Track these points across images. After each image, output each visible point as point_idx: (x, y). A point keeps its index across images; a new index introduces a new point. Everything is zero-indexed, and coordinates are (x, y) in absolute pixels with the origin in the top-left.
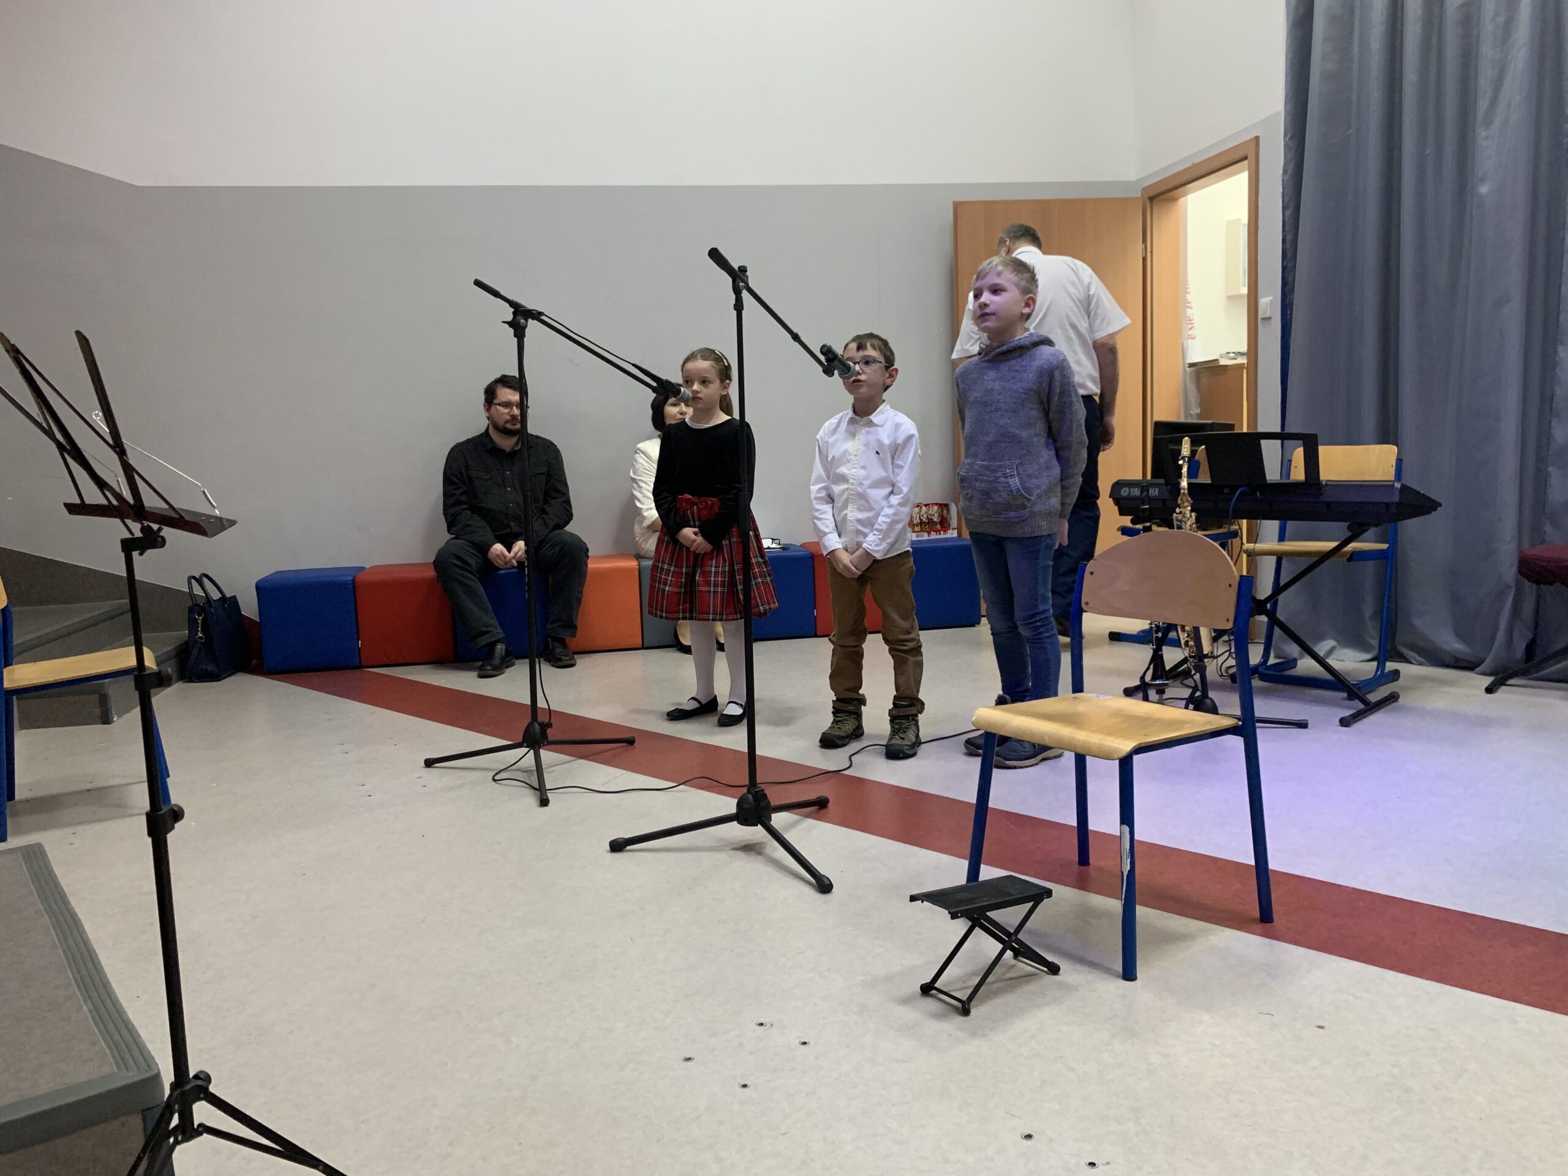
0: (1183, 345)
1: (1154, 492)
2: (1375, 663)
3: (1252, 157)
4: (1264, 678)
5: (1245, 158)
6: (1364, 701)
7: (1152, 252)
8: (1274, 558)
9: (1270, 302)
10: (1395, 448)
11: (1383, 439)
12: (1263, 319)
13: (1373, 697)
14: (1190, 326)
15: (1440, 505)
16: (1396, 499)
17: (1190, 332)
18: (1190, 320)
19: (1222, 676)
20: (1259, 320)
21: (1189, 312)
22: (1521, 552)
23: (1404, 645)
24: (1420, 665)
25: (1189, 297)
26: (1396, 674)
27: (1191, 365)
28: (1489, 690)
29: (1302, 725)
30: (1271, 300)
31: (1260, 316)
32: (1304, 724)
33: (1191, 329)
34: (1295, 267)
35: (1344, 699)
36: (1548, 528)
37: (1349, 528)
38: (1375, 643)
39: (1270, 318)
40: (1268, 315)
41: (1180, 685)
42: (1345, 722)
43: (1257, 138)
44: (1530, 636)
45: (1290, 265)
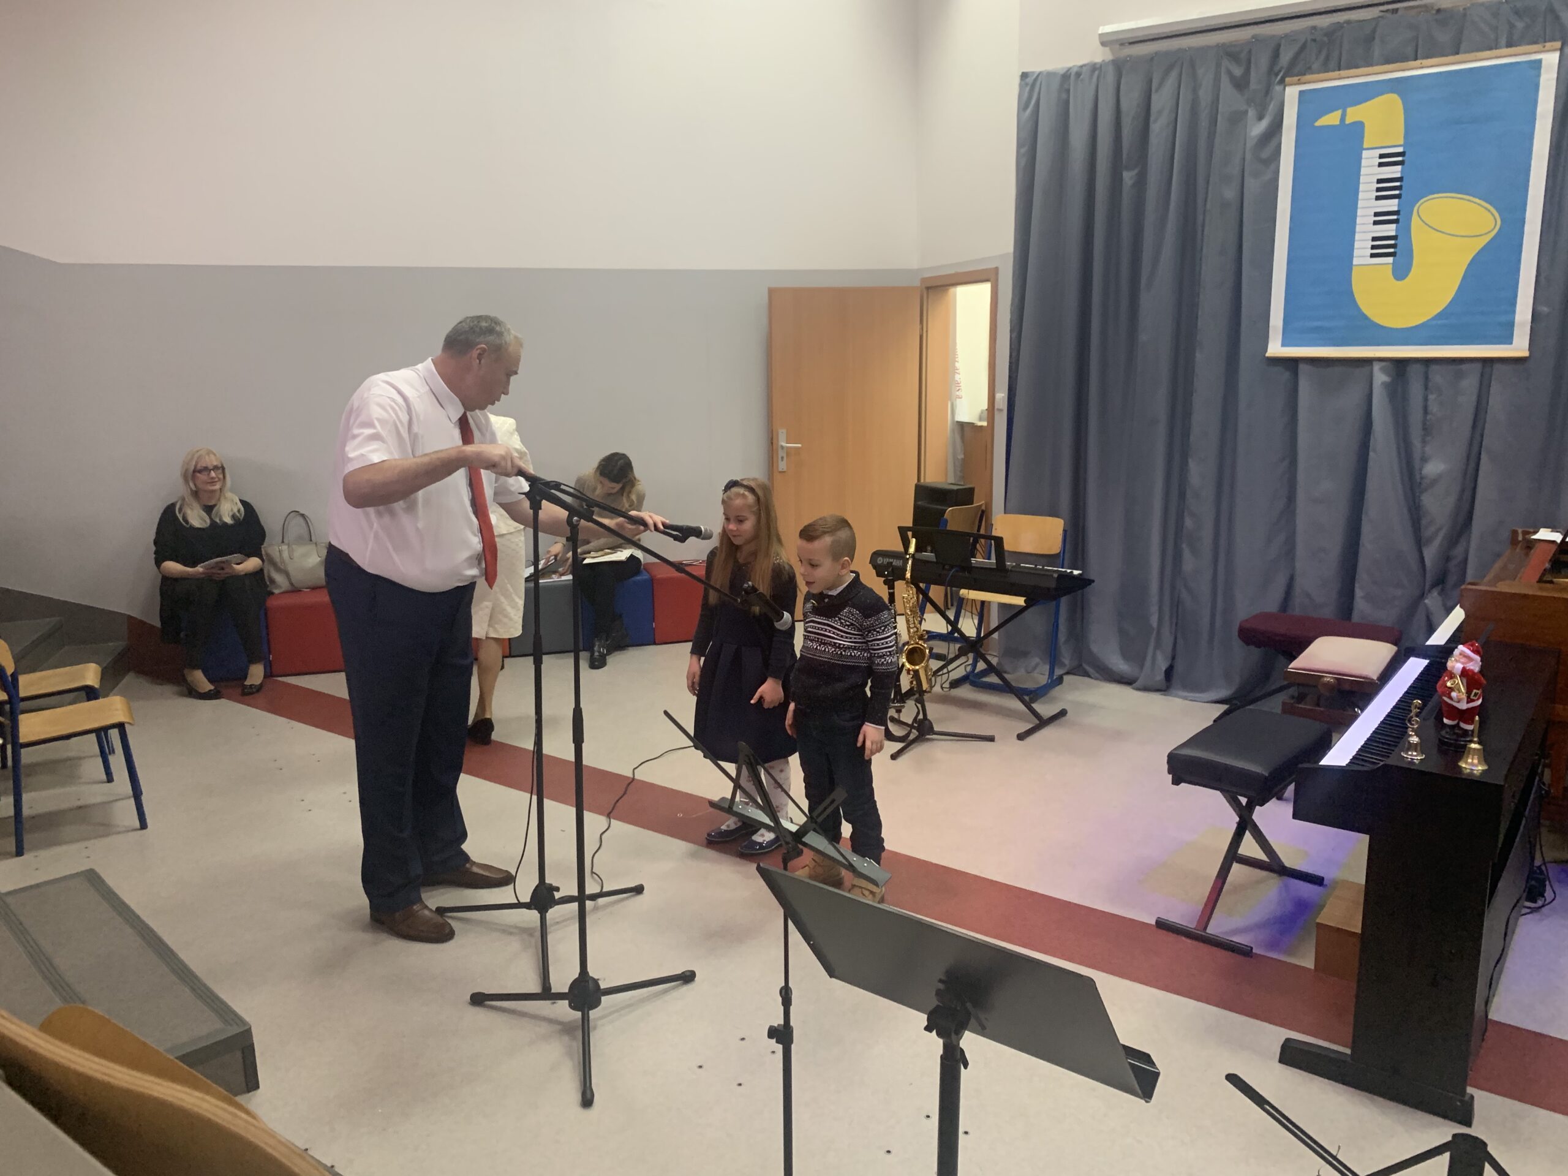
0: (952, 403)
1: (898, 563)
3: (993, 280)
5: (987, 280)
6: (1039, 719)
7: (927, 331)
9: (1002, 396)
12: (998, 410)
14: (958, 388)
15: (1093, 581)
17: (957, 393)
18: (958, 384)
20: (996, 412)
21: (957, 377)
23: (1088, 664)
24: (1093, 679)
25: (957, 365)
27: (957, 422)
31: (996, 407)
32: (992, 739)
33: (959, 390)
34: (1017, 376)
39: (1002, 410)
40: (1000, 407)
42: (1021, 737)
43: (997, 269)
45: (1014, 375)
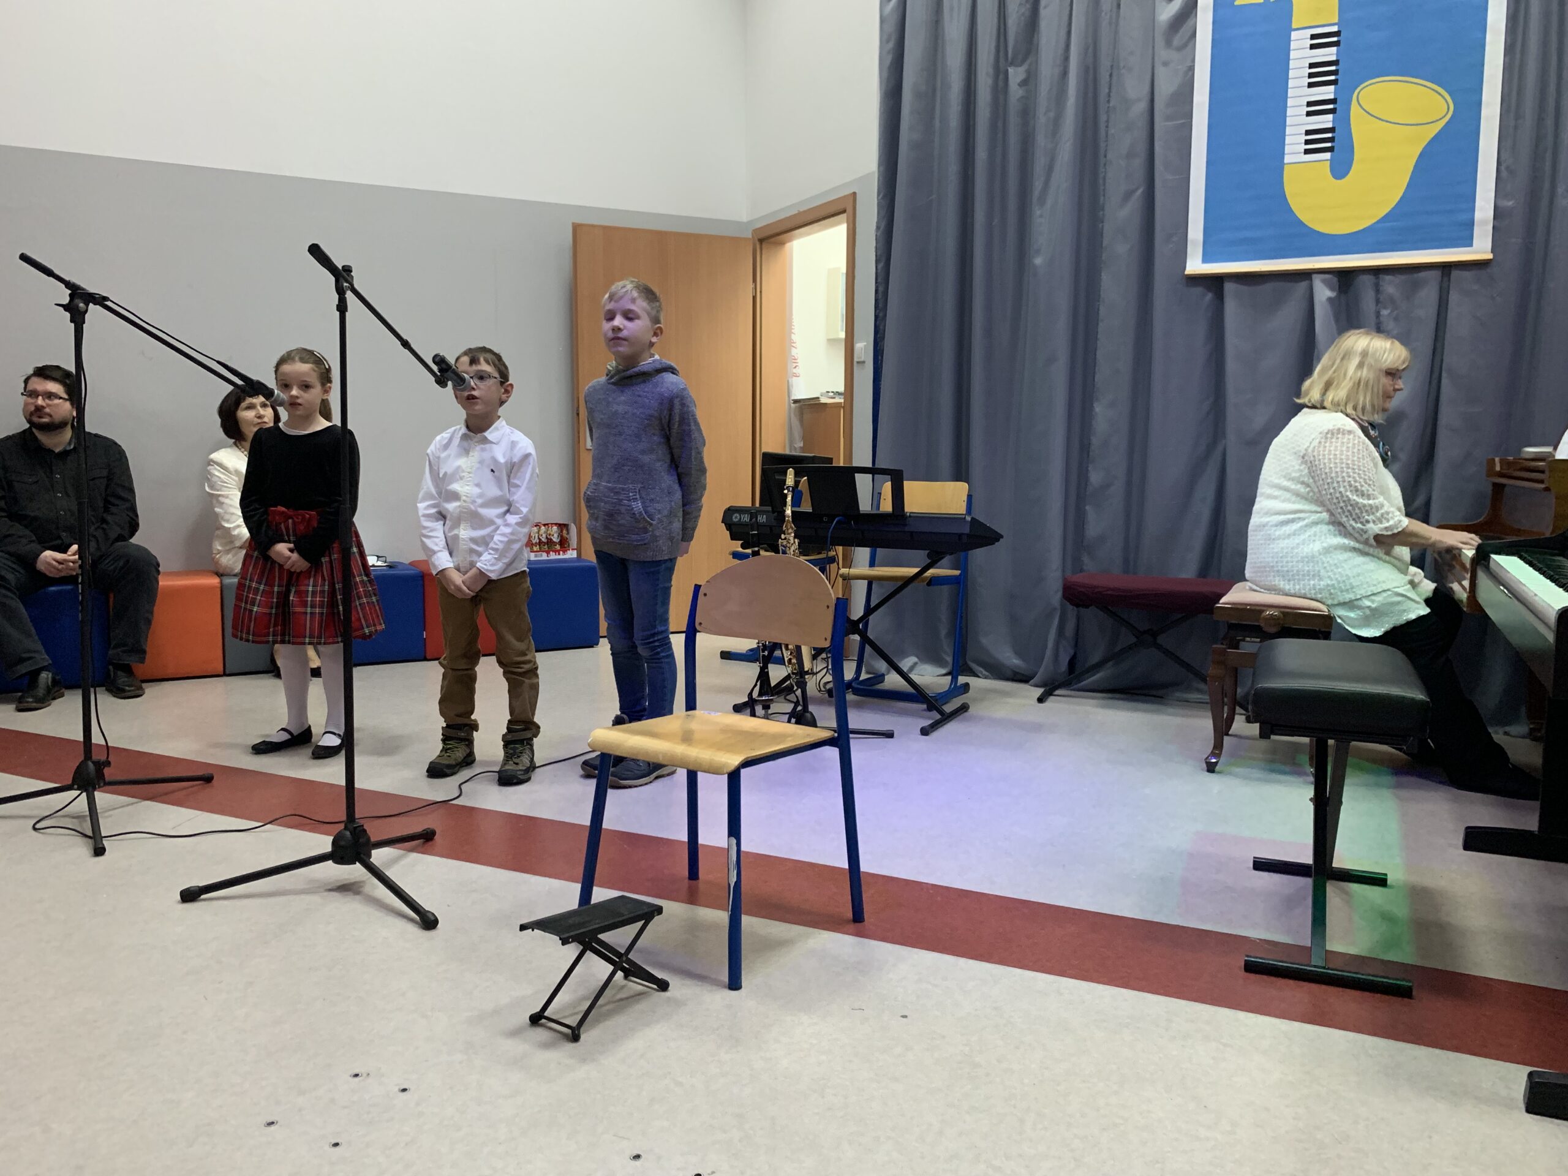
0: (788, 381)
1: (762, 519)
2: (949, 678)
3: (850, 210)
4: (856, 692)
5: (844, 211)
6: (941, 712)
7: (761, 292)
8: (866, 582)
10: (966, 485)
11: (957, 478)
12: (858, 362)
13: (948, 708)
14: (795, 365)
15: (1002, 537)
16: (967, 530)
17: (794, 371)
18: (795, 359)
19: (820, 691)
20: (855, 363)
21: (794, 352)
22: (1065, 579)
23: (974, 661)
24: (985, 678)
25: (793, 337)
26: (966, 687)
27: (796, 401)
28: (1041, 700)
29: (890, 735)
30: (865, 346)
31: (856, 359)
33: (795, 367)
34: (885, 315)
35: (925, 710)
36: (1086, 559)
37: (929, 556)
38: (949, 659)
39: (864, 362)
40: (862, 359)
41: (784, 700)
42: (925, 732)
43: (855, 193)
44: (1072, 652)
45: (881, 315)
